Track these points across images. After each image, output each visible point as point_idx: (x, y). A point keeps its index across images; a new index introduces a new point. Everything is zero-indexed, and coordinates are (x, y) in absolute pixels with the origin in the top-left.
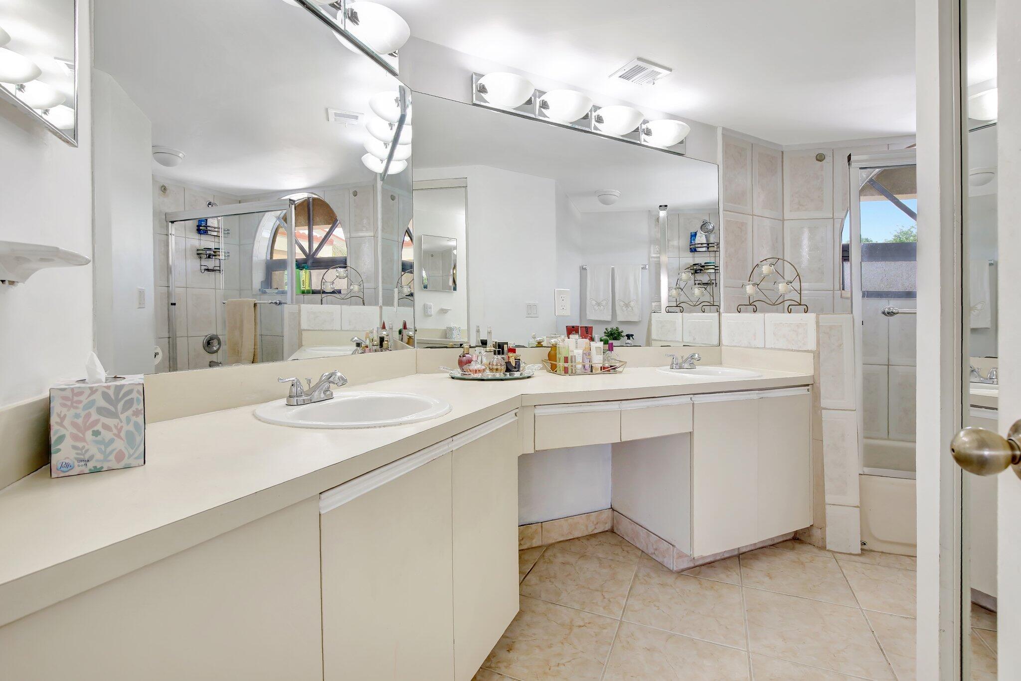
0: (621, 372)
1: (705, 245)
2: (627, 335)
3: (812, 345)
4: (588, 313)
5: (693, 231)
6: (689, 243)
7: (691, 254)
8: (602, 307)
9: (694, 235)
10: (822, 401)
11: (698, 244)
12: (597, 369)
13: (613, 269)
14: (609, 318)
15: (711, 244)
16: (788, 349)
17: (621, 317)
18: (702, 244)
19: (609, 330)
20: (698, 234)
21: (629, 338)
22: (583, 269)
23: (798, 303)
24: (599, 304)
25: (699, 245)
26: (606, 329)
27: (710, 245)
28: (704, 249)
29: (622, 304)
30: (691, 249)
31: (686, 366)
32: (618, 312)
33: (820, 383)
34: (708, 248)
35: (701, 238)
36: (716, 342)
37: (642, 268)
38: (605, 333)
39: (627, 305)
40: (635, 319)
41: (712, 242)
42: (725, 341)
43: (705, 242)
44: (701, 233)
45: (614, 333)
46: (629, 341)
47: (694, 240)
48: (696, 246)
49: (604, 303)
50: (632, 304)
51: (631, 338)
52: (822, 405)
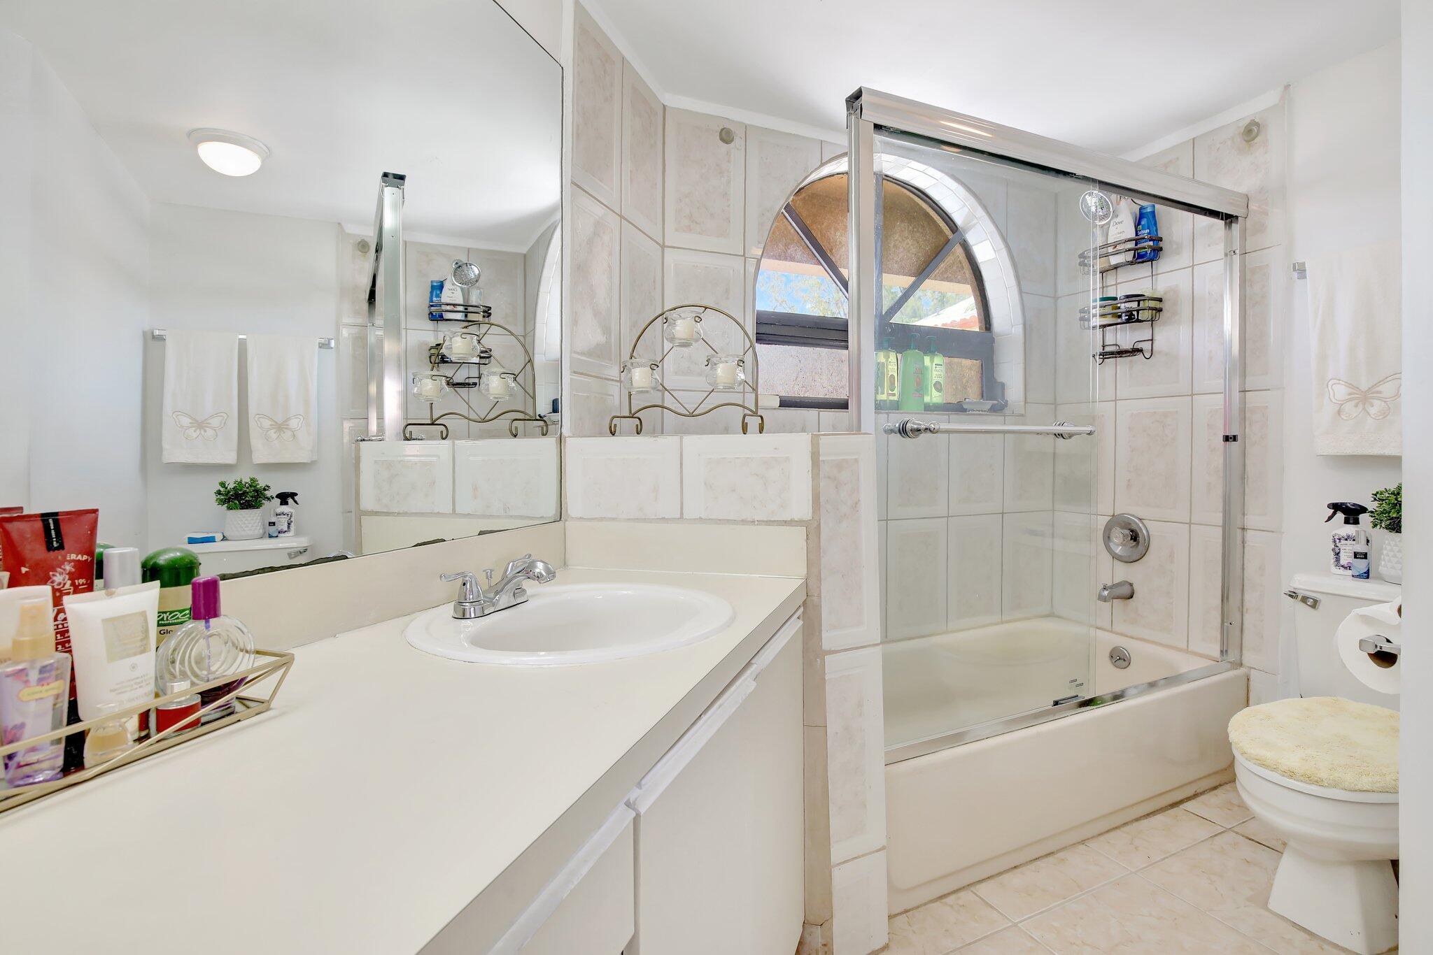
0: (263, 705)
1: (461, 308)
2: (279, 496)
3: (801, 508)
4: (165, 445)
5: (437, 278)
6: (427, 302)
7: (430, 325)
8: (210, 432)
9: (439, 287)
10: (825, 635)
11: (447, 305)
12: (112, 741)
13: (243, 346)
14: (230, 458)
15: (472, 306)
16: (743, 521)
17: (261, 455)
18: (454, 305)
19: (231, 486)
20: (447, 286)
21: (284, 502)
22: (153, 340)
23: (751, 411)
24: (200, 425)
25: (448, 308)
26: (223, 484)
27: (470, 309)
28: (460, 316)
29: (267, 423)
30: (431, 313)
31: (504, 600)
32: (256, 441)
33: (819, 596)
34: (466, 316)
35: (453, 294)
36: (551, 511)
37: (322, 346)
38: (219, 493)
39: (281, 427)
40: (302, 457)
41: (474, 304)
42: (574, 507)
43: (462, 303)
44: (453, 284)
45: (245, 493)
46: (284, 509)
47: (438, 296)
48: (444, 308)
49: (215, 422)
50: (293, 423)
51: (290, 501)
52: (826, 645)
